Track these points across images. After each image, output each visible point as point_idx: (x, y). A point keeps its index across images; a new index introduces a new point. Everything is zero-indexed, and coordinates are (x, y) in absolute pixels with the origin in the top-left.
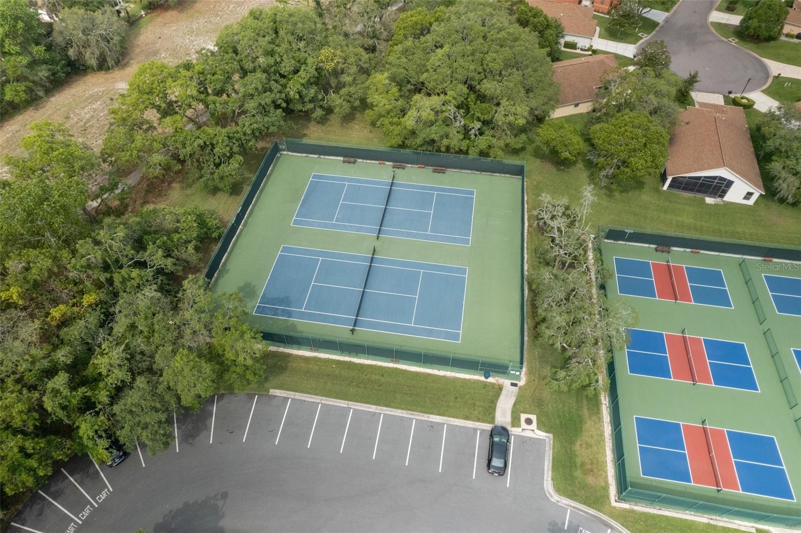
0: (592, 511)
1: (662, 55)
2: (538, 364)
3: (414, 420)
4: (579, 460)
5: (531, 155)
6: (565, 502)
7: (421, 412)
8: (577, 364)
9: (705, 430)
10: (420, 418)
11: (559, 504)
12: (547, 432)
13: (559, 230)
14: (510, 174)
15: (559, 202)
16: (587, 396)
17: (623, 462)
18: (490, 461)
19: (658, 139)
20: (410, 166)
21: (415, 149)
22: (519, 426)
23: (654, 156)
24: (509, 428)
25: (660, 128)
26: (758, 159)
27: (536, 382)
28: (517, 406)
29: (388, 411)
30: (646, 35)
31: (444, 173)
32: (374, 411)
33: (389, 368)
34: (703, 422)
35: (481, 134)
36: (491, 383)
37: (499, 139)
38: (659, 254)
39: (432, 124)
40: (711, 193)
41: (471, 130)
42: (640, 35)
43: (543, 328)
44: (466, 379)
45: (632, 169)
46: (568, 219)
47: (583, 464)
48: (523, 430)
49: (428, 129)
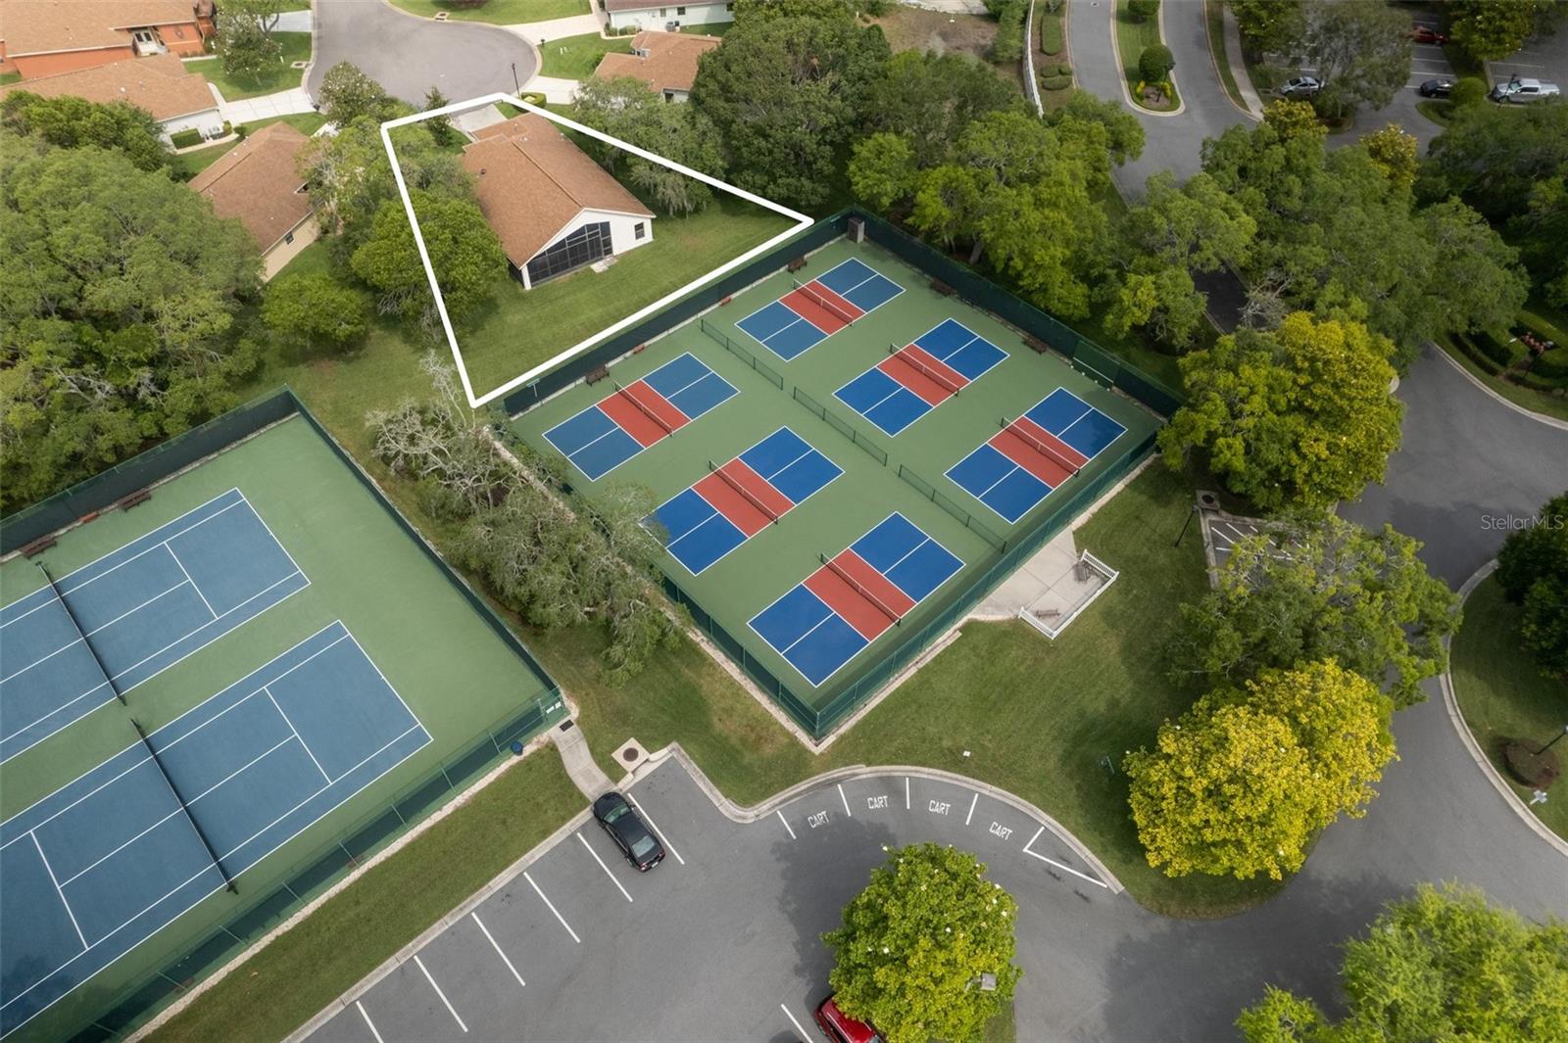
0: (803, 786)
1: (361, 86)
2: (572, 668)
3: (473, 914)
4: (734, 741)
5: (283, 367)
6: (765, 807)
7: (472, 892)
8: (625, 620)
9: (830, 567)
10: (478, 902)
11: (762, 817)
12: (665, 745)
13: (438, 452)
14: (275, 420)
15: (402, 410)
16: (674, 652)
17: (784, 690)
18: (631, 856)
19: (467, 220)
20: (62, 531)
21: (47, 495)
22: (625, 773)
23: (480, 249)
24: (614, 788)
25: (455, 202)
26: (611, 173)
27: (592, 694)
28: (599, 750)
29: (419, 942)
30: (304, 63)
31: (149, 498)
32: (398, 965)
33: (356, 882)
34: (822, 560)
35: (163, 385)
36: (533, 754)
37: (204, 374)
38: (597, 385)
39: (45, 427)
40: (593, 256)
41: (136, 392)
42: (293, 66)
43: (541, 610)
44: (493, 783)
45: (465, 289)
46: (436, 426)
47: (743, 741)
48: (633, 772)
49: (47, 442)
